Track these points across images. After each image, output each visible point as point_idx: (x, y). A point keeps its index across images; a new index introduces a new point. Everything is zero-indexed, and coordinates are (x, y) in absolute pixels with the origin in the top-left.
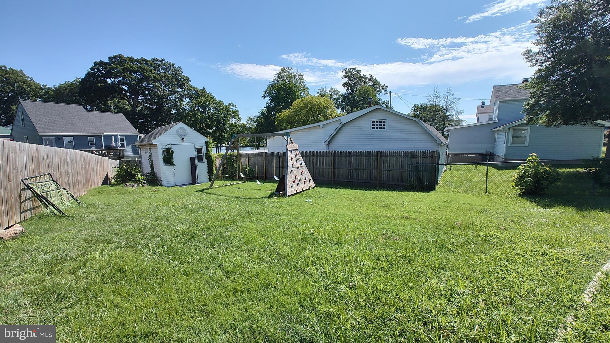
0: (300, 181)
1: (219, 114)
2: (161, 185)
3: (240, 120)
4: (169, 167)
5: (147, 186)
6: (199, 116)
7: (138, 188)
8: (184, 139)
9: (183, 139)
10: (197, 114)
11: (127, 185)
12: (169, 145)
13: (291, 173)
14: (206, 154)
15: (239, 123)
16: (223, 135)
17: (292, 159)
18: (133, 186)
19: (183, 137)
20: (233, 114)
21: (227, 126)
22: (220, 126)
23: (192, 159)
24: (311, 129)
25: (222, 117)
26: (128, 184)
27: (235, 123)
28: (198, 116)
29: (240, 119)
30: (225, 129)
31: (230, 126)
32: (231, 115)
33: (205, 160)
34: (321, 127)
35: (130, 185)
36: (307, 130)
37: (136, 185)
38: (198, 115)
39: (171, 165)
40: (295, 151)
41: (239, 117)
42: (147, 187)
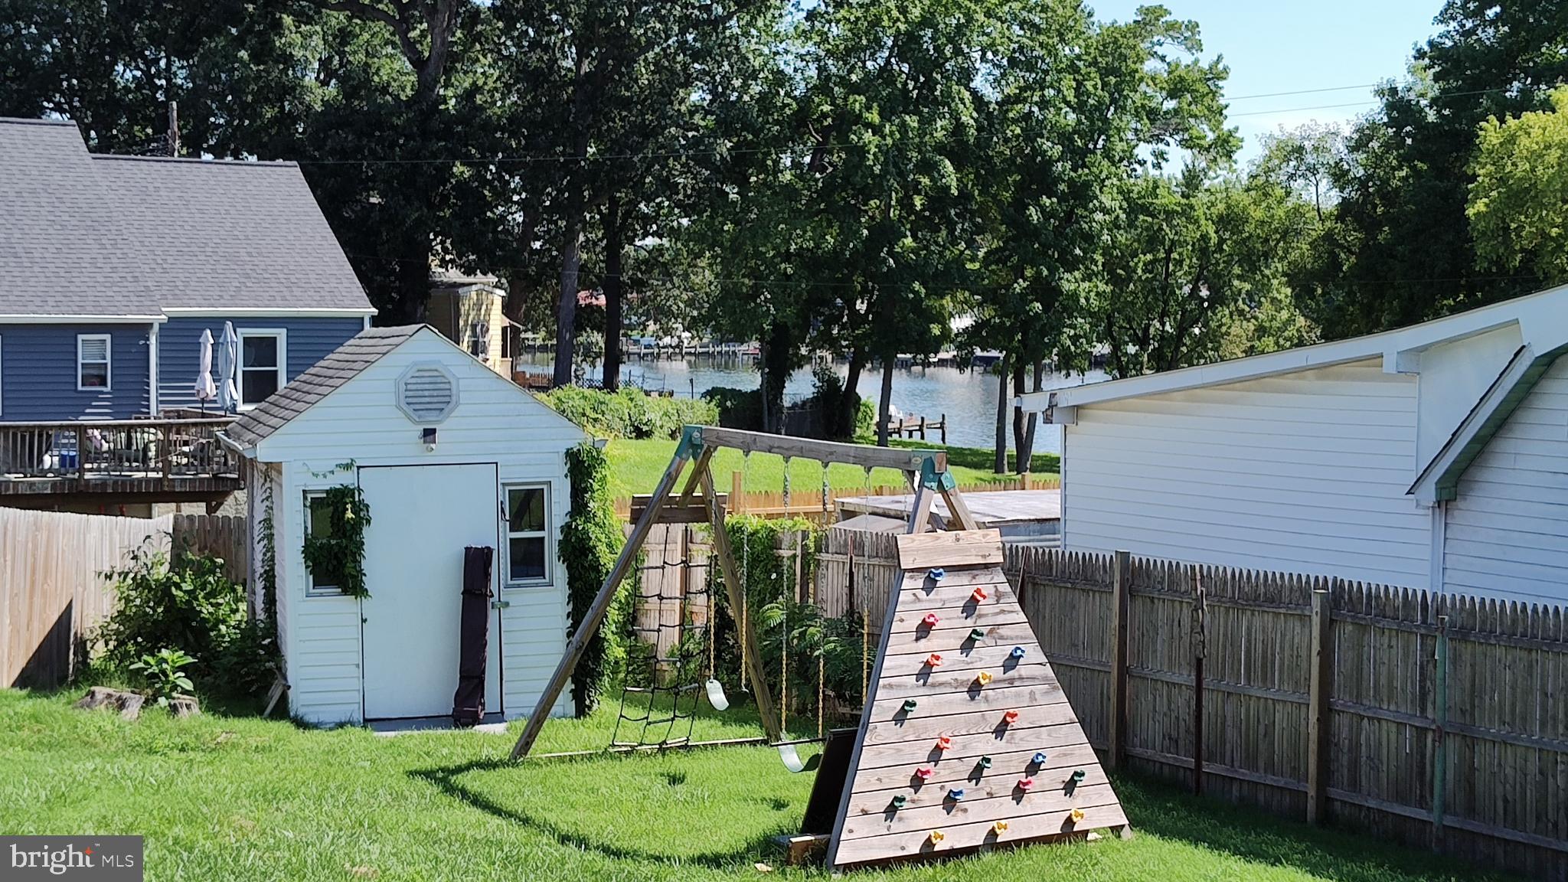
0: (977, 774)
1: (1044, 104)
2: (281, 711)
3: (1229, 155)
4: (336, 605)
5: (195, 709)
6: (877, 130)
7: (145, 715)
8: (433, 431)
9: (429, 434)
10: (858, 119)
11: (93, 694)
12: (347, 467)
13: (901, 717)
14: (567, 529)
15: (1217, 178)
16: (1058, 291)
17: (925, 629)
18: (121, 704)
19: (430, 421)
20: (1170, 105)
21: (1105, 211)
22: (1047, 214)
23: (477, 562)
24: (1338, 377)
25: (1065, 138)
26: (100, 691)
27: (1192, 180)
28: (868, 136)
29: (1225, 146)
30: (1089, 239)
31: (1135, 208)
32: (1153, 114)
33: (558, 571)
34: (1389, 365)
35: (109, 696)
36: (1310, 382)
37: (135, 703)
38: (868, 125)
39: (345, 592)
40: (964, 578)
41: (1227, 126)
42: (194, 715)
